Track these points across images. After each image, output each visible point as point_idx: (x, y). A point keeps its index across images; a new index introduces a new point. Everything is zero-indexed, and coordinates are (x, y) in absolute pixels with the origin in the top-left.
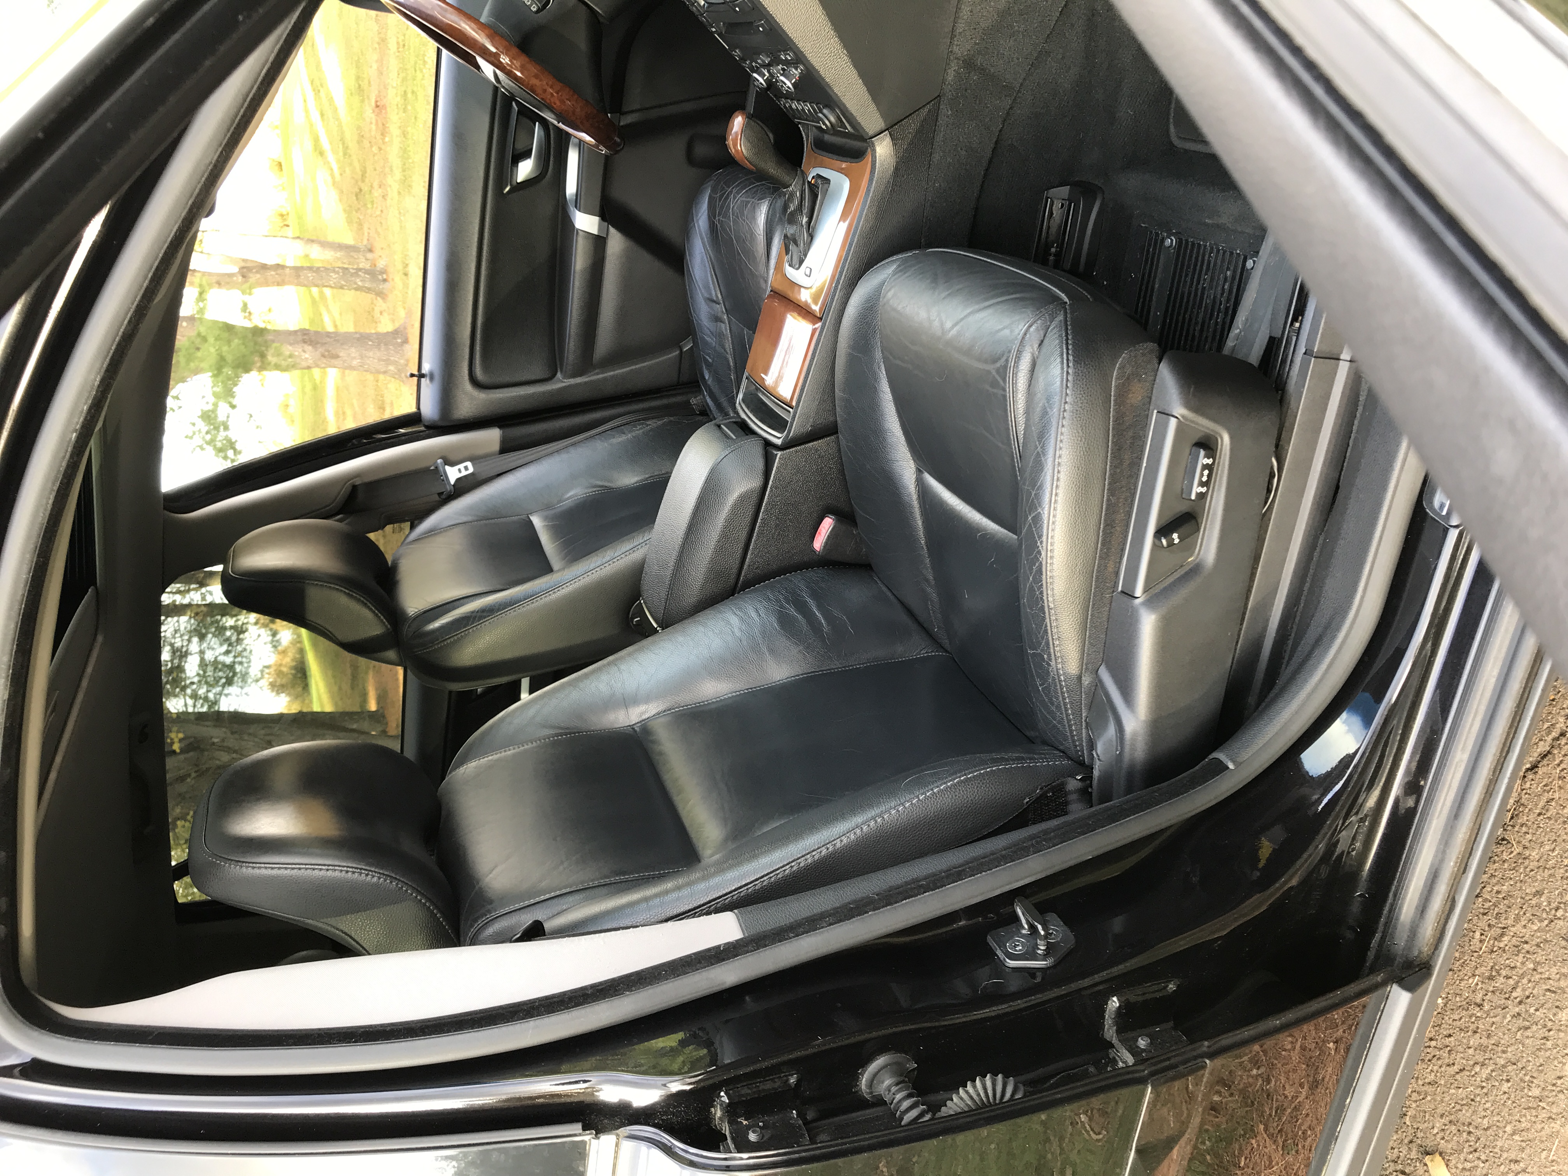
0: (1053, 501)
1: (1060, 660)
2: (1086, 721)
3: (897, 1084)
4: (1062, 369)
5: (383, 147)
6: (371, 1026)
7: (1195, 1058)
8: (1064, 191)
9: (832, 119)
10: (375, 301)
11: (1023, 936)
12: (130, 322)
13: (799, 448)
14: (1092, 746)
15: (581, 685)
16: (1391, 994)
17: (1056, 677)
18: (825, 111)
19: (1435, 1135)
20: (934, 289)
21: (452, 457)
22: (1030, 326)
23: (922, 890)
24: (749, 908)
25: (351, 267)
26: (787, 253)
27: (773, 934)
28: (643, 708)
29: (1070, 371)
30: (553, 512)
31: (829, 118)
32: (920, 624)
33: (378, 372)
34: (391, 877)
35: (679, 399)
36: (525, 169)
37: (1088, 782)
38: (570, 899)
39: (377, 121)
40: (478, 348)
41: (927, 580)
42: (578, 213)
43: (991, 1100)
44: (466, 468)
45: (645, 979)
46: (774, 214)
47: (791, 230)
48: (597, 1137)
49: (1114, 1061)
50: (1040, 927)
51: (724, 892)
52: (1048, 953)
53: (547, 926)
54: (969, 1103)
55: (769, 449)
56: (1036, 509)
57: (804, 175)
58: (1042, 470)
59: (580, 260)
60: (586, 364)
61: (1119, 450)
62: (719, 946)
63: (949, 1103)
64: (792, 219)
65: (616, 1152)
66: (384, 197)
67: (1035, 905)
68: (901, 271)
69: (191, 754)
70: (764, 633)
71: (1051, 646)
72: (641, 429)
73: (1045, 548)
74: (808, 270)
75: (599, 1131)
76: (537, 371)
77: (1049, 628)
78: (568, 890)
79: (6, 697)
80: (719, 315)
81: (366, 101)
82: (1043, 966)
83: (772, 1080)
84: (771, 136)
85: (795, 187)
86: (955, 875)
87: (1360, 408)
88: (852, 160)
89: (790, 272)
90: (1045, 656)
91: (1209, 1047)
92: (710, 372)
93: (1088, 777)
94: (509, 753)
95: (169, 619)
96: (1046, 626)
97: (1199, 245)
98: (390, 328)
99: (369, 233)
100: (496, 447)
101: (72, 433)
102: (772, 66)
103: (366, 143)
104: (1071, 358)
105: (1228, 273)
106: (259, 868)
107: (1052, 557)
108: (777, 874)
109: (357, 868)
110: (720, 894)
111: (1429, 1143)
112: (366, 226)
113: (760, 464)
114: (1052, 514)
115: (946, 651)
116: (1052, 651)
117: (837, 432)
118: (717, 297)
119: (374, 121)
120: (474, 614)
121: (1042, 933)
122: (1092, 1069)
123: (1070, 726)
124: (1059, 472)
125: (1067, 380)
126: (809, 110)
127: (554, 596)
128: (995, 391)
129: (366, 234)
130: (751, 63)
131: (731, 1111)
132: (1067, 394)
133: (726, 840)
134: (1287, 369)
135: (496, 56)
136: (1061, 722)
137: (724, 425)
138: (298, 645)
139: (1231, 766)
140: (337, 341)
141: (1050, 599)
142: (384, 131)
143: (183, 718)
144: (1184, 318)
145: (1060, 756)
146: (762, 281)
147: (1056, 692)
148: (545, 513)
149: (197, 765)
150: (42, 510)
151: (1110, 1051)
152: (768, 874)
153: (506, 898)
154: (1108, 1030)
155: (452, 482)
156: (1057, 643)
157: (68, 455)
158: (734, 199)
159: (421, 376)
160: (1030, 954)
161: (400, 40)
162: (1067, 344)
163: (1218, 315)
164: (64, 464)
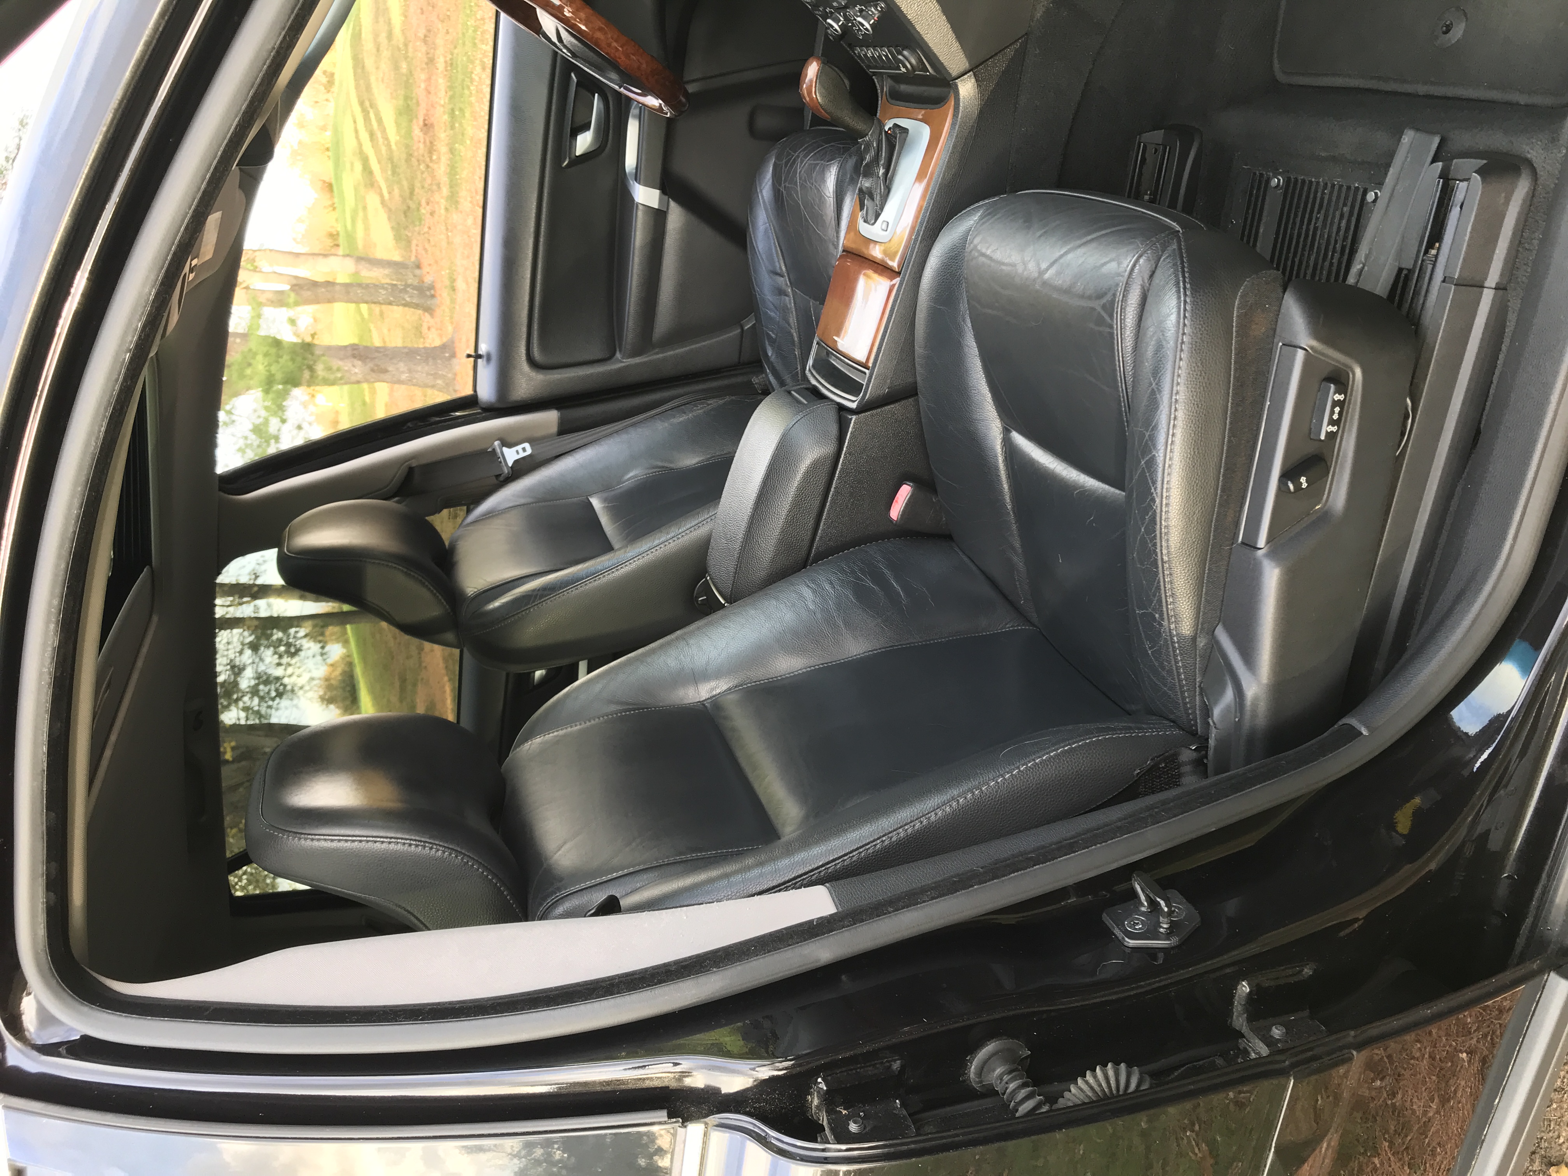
0: (1170, 442)
1: (1173, 620)
2: (1200, 686)
3: (1010, 1072)
4: (1179, 298)
5: (431, 165)
6: (439, 1004)
7: (1341, 1048)
8: (1158, 136)
9: (913, 61)
10: (423, 317)
11: (1143, 914)
12: (186, 228)
13: (874, 412)
14: (1207, 712)
15: (649, 660)
16: (1548, 983)
17: (1168, 638)
18: (905, 53)
19: (1560, 1145)
20: (1029, 228)
21: (510, 440)
22: (1140, 257)
23: (1032, 863)
24: (842, 882)
25: (399, 283)
26: (862, 209)
27: (870, 908)
28: (713, 684)
29: (1188, 300)
30: (613, 493)
31: (909, 59)
32: (1005, 597)
33: (426, 386)
34: (456, 851)
35: (739, 379)
36: (584, 142)
37: (1203, 752)
38: (645, 876)
39: (425, 139)
40: (536, 326)
41: (1013, 548)
42: (637, 185)
43: (1114, 1092)
44: (524, 450)
45: (733, 955)
46: (844, 174)
47: (866, 183)
48: (684, 1126)
49: (1246, 1052)
50: (1162, 903)
51: (810, 868)
52: (1169, 935)
53: (624, 903)
54: (1090, 1094)
55: (843, 413)
56: (1150, 451)
57: (881, 125)
58: (1157, 408)
59: (639, 236)
60: (645, 343)
61: (1241, 386)
62: (811, 921)
63: (1066, 1094)
64: (868, 172)
65: (704, 1143)
66: (432, 214)
67: (1157, 881)
68: (989, 214)
69: (244, 763)
70: (838, 605)
71: (1164, 604)
72: (702, 408)
73: (1159, 494)
74: (885, 224)
75: (686, 1119)
76: (596, 352)
77: (1162, 583)
78: (642, 867)
79: (56, 644)
80: (784, 287)
81: (415, 121)
82: (1166, 946)
83: (874, 1065)
84: (846, 82)
85: (870, 137)
86: (1068, 847)
87: (1507, 341)
88: (933, 106)
89: (865, 229)
90: (1157, 616)
91: (1355, 1037)
92: (773, 349)
93: (1203, 746)
94: (575, 728)
95: (223, 631)
96: (1159, 582)
97: (1311, 182)
98: (437, 343)
99: (417, 250)
100: (554, 429)
101: (126, 353)
102: (848, 8)
103: (415, 163)
104: (1188, 286)
105: (1345, 209)
106: (318, 840)
107: (1167, 505)
108: (867, 850)
109: (421, 841)
110: (807, 869)
111: (1554, 1153)
112: (414, 242)
113: (834, 429)
114: (1168, 457)
115: (1034, 625)
116: (1165, 609)
117: (917, 394)
118: (781, 268)
119: (422, 140)
120: (535, 593)
121: (1166, 909)
122: (1219, 1061)
123: (1183, 692)
124: (1176, 410)
125: (1185, 310)
126: (886, 56)
127: (617, 574)
128: (1101, 329)
129: (414, 251)
130: (825, 9)
131: (829, 1100)
132: (1185, 325)
133: (806, 818)
134: (1421, 301)
135: (560, 9)
136: (1172, 688)
137: (795, 391)
138: (348, 659)
139: (1365, 732)
140: (386, 355)
141: (1165, 552)
142: (431, 149)
143: (236, 728)
144: (1293, 262)
145: (1171, 726)
146: (831, 247)
147: (1168, 655)
148: (605, 495)
149: (249, 775)
150: (94, 439)
151: (1240, 1041)
152: (857, 849)
153: (578, 875)
154: (1238, 1017)
155: (510, 464)
156: (1170, 600)
157: (121, 377)
158: (801, 163)
159: (478, 356)
160: (1151, 933)
161: (448, 59)
162: (1183, 272)
163: (1333, 255)
164: (117, 388)
